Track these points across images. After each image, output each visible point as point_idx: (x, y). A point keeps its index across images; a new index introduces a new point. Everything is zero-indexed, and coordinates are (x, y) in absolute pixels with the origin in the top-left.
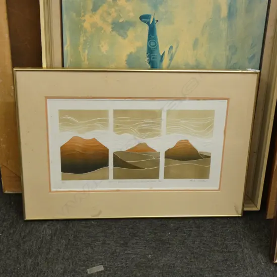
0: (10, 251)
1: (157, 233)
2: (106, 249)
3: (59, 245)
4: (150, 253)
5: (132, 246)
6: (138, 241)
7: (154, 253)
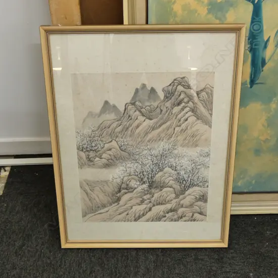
0: (94, 272)
1: (253, 244)
2: (201, 266)
3: (147, 262)
4: (251, 272)
5: (229, 262)
6: (235, 255)
7: (255, 271)
